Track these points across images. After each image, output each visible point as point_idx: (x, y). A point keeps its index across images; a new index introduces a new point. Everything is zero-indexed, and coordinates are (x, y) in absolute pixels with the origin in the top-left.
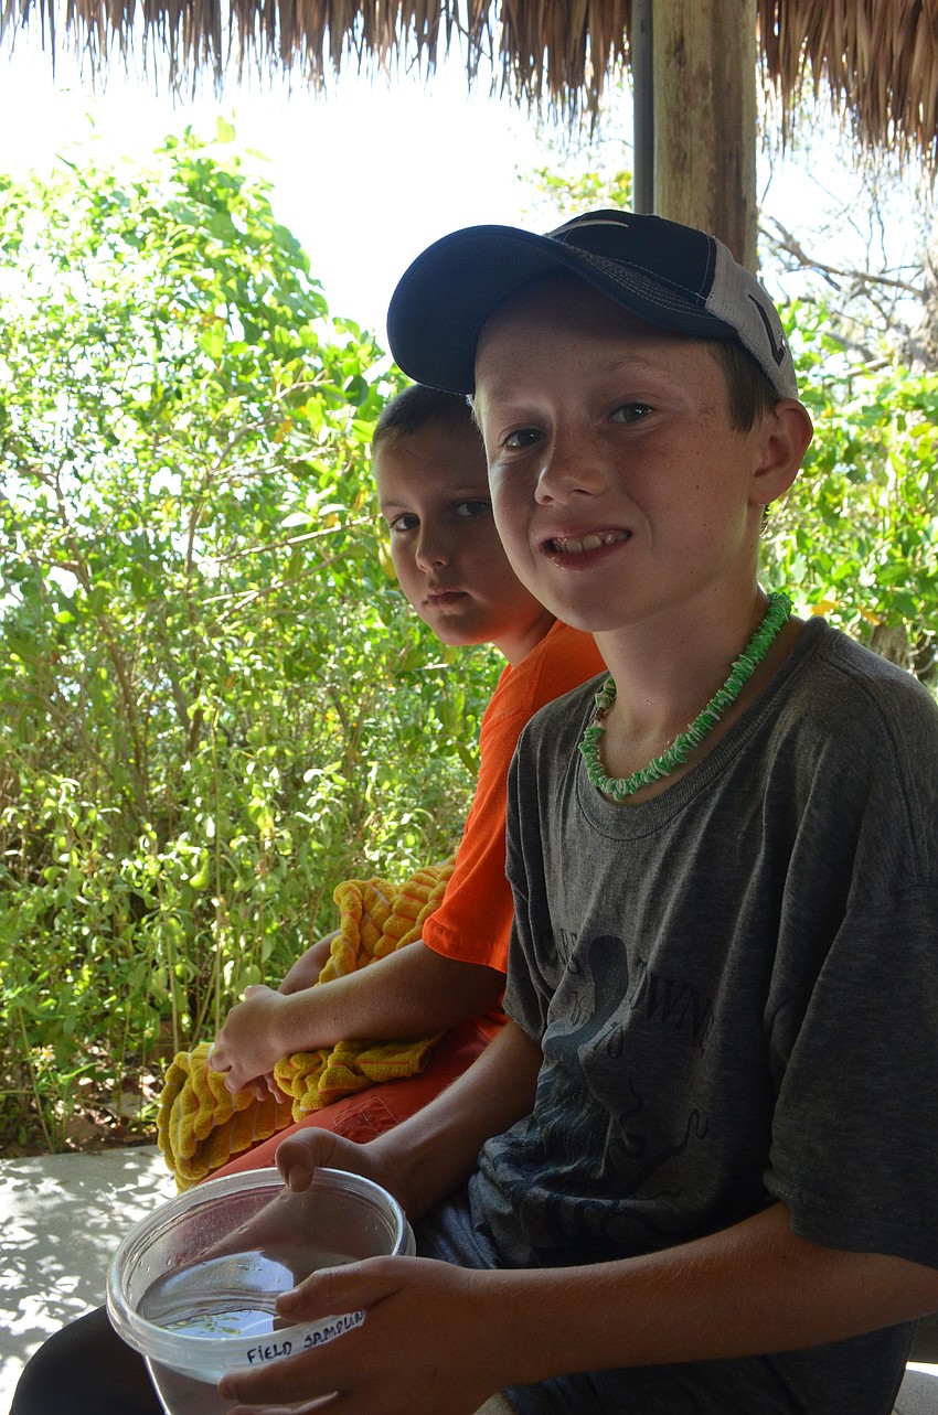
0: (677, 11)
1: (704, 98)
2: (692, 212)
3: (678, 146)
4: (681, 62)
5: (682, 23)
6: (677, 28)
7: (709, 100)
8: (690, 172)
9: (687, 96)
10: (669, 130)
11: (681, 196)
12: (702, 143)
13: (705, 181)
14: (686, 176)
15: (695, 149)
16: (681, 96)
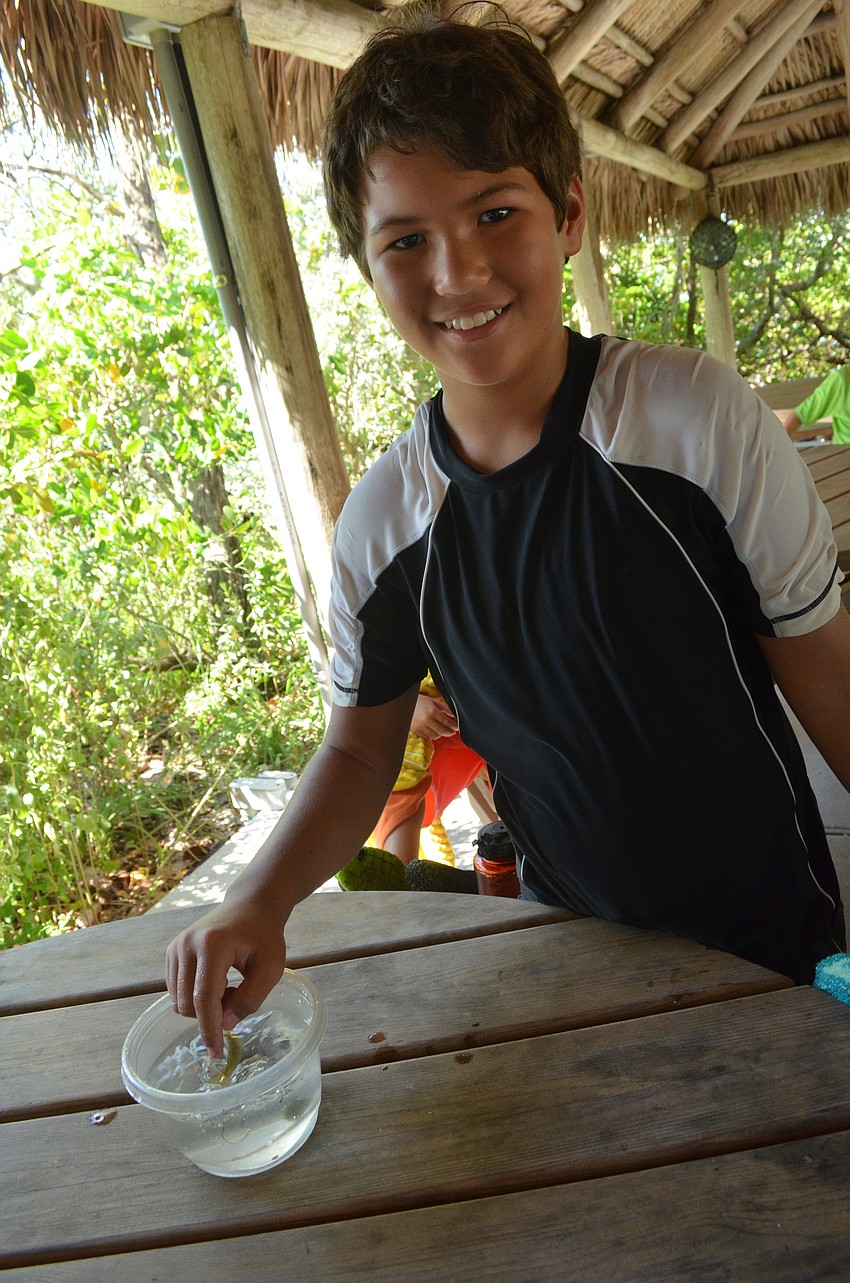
0: (227, 110)
1: (258, 170)
2: (268, 244)
3: (248, 201)
4: (238, 145)
5: (232, 118)
6: (230, 121)
7: (261, 172)
8: (260, 218)
9: (247, 169)
10: (238, 190)
11: (258, 234)
12: (264, 200)
13: (271, 224)
14: (259, 222)
15: (260, 204)
16: (243, 169)
